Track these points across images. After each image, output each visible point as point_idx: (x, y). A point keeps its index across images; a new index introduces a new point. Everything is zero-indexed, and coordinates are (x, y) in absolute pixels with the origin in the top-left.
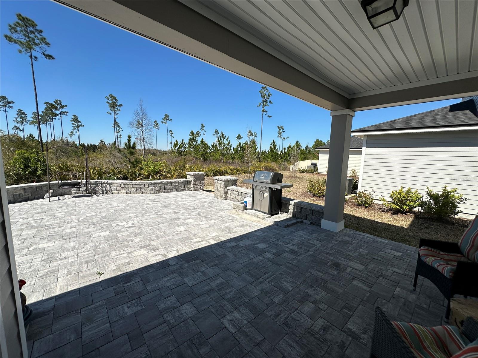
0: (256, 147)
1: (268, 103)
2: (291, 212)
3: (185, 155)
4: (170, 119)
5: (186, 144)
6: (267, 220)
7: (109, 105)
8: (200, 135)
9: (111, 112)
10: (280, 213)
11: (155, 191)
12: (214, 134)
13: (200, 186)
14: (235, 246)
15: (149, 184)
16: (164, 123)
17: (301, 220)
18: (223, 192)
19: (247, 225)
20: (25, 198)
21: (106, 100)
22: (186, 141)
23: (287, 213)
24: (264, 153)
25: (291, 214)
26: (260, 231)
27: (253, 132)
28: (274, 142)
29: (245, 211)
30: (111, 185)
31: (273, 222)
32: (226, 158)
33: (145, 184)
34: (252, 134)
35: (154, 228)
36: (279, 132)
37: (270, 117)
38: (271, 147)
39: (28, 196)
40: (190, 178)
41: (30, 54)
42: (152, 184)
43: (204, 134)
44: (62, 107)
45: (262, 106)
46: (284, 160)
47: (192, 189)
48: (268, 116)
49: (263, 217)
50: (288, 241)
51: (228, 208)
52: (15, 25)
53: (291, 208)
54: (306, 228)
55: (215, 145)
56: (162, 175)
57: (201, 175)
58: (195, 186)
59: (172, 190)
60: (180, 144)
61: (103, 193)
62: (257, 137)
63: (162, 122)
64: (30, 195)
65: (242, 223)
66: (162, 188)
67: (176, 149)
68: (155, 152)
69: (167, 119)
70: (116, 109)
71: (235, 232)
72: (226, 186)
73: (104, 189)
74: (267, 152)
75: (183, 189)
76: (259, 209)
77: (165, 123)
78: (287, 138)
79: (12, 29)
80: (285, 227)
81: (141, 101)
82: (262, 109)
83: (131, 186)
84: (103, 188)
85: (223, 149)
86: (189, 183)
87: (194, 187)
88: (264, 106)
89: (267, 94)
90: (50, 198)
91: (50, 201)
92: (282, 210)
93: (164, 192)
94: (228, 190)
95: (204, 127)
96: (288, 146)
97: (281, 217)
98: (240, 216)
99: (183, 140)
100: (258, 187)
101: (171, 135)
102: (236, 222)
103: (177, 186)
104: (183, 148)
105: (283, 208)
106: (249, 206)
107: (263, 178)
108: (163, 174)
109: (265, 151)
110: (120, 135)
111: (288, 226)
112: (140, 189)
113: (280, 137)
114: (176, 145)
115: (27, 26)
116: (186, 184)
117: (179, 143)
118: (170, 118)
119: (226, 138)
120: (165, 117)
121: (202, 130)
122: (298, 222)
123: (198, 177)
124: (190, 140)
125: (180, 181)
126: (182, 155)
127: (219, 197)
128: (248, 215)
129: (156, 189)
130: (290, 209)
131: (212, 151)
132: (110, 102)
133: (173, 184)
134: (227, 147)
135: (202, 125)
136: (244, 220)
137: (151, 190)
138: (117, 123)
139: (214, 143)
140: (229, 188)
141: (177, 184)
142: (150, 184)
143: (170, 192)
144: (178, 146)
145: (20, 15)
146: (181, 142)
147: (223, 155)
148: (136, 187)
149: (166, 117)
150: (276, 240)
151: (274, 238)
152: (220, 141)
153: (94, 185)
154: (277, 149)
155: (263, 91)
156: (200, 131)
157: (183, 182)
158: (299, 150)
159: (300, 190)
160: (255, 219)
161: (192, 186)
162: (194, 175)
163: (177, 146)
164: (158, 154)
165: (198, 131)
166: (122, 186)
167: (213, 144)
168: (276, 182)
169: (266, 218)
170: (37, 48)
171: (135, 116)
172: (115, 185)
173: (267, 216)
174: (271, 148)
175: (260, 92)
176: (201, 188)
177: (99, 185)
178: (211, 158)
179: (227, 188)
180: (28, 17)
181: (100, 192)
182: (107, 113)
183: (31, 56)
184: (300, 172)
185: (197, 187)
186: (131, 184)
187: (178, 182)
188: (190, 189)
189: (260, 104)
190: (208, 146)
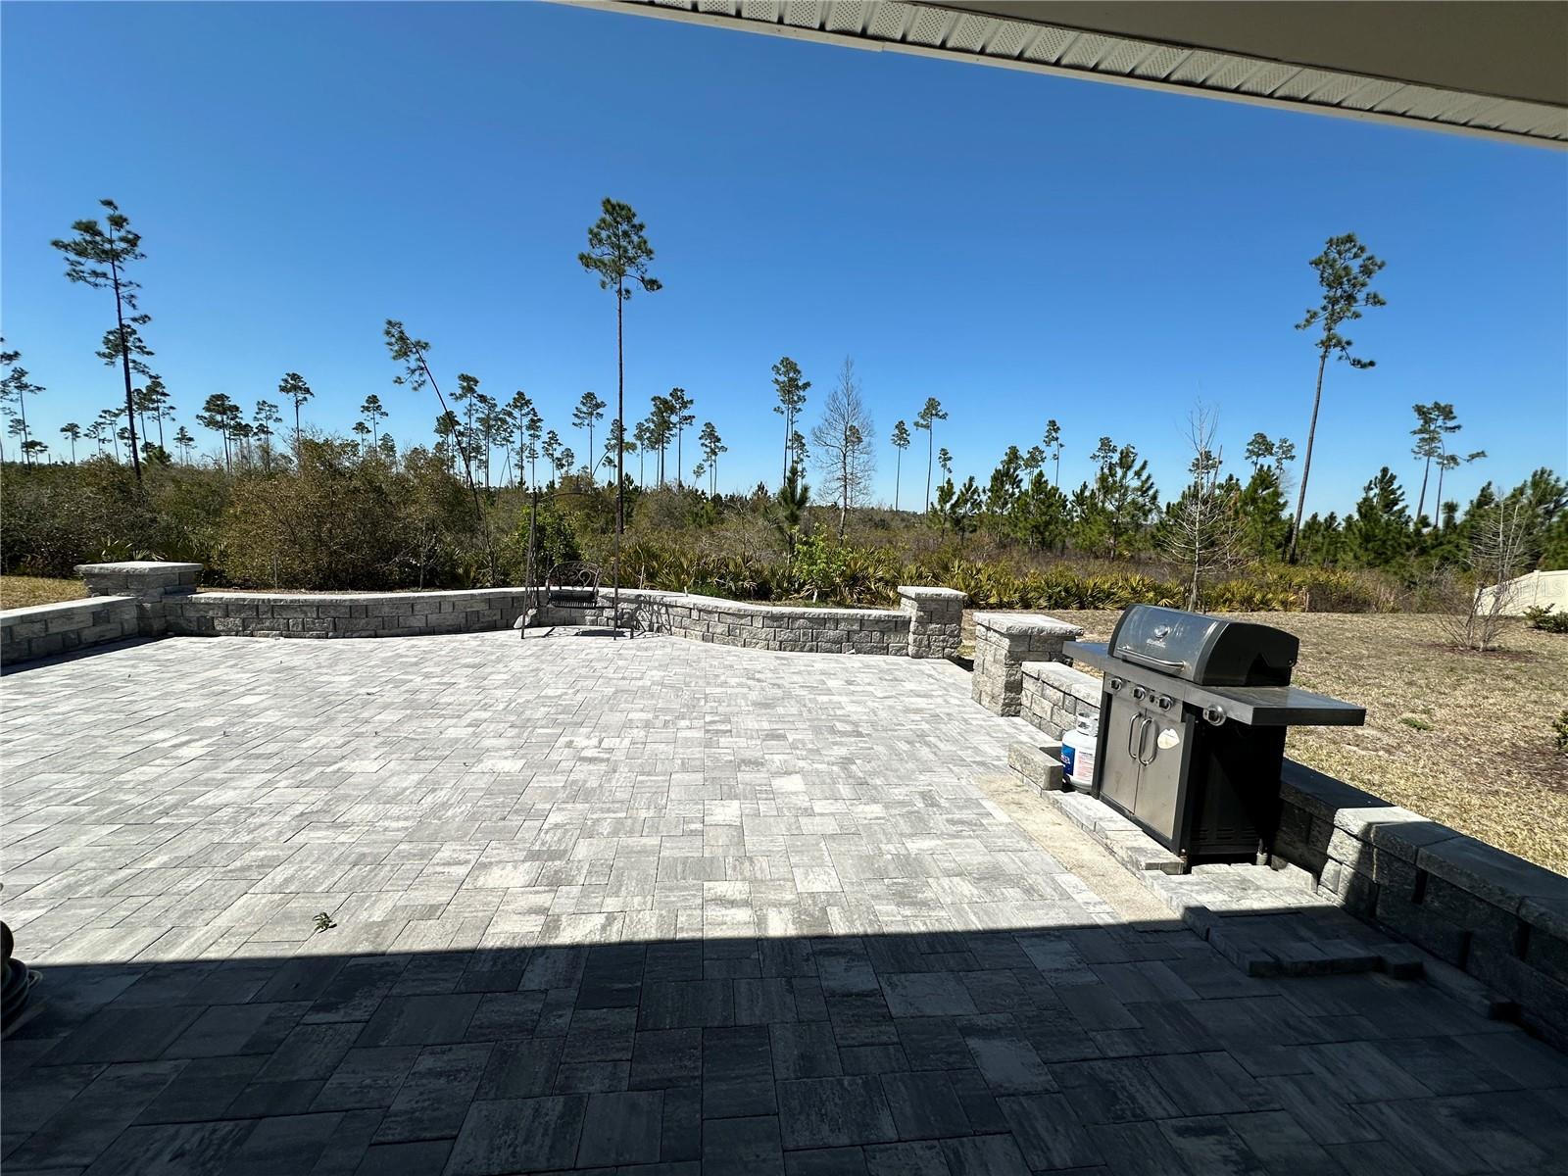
0: (1282, 501)
1: (1359, 306)
2: (1338, 873)
3: (974, 531)
4: (941, 414)
5: (981, 490)
6: (1149, 882)
7: (778, 387)
8: (1043, 460)
9: (783, 407)
10: (1261, 857)
11: (781, 642)
12: (1097, 454)
13: (943, 641)
14: (861, 995)
15: (764, 617)
16: (922, 426)
17: (1416, 959)
18: (1001, 682)
19: (1015, 881)
20: (489, 622)
21: (773, 375)
22: (984, 482)
23: (1309, 875)
24: (1322, 529)
25: (1342, 887)
26: (1065, 946)
27: (1273, 438)
28: (1386, 479)
29: (1058, 794)
30: (670, 610)
31: (1181, 910)
32: (1126, 542)
33: (752, 617)
34: (1268, 449)
35: (649, 784)
36: (1421, 431)
37: (1364, 366)
38: (1366, 500)
39: (494, 618)
40: (908, 610)
41: (618, 286)
42: (774, 618)
43: (1056, 457)
44: (685, 405)
45: (1320, 322)
46: (1436, 562)
47: (911, 649)
48: (1357, 363)
49: (1135, 856)
50: (1220, 1108)
51: (989, 760)
52: (599, 227)
53: (1343, 850)
54: (1444, 1043)
55: (1087, 493)
56: (869, 589)
57: (948, 601)
58: (921, 641)
59: (837, 646)
60: (962, 492)
61: (651, 630)
62: (1292, 458)
63: (917, 424)
64: (499, 617)
65: (1002, 858)
66: (804, 635)
67: (948, 506)
68: (887, 517)
69: (932, 415)
70: (796, 398)
71: (924, 904)
72: (1015, 659)
73: (654, 619)
74: (1344, 524)
75: (876, 647)
76: (1127, 805)
77: (927, 427)
78: (1473, 457)
79: (595, 237)
80: (1256, 971)
81: (848, 364)
82: (1324, 335)
83: (717, 619)
84: (651, 615)
85: (1119, 508)
86: (900, 625)
87: (918, 644)
88: (1334, 319)
89: (1355, 266)
90: (527, 631)
91: (523, 638)
92: (1280, 845)
93: (811, 650)
94: (1027, 675)
95: (1057, 430)
96: (1475, 495)
97: (1258, 888)
98: (1020, 814)
99: (972, 479)
100: (1127, 692)
101: (944, 466)
102: (977, 842)
103: (855, 632)
104: (969, 505)
105: (1284, 836)
106: (1083, 774)
107: (1161, 644)
108: (873, 587)
109: (1332, 517)
110: (804, 469)
111: (1274, 971)
112: (738, 631)
113: (1429, 454)
114: (946, 493)
115: (617, 223)
116: (891, 630)
117: (958, 489)
118: (942, 409)
119: (1137, 467)
120: (928, 409)
121: (1048, 444)
122: (1379, 965)
123: (934, 606)
124: (995, 479)
125: (869, 616)
126: (963, 530)
127: (986, 700)
128: (1062, 819)
129: (784, 635)
130: (1330, 851)
131: (1075, 514)
132: (782, 378)
133: (842, 626)
134: (1134, 502)
135: (1053, 423)
136: (1023, 845)
137: (769, 637)
138: (799, 436)
139: (1085, 486)
140: (1029, 666)
141: (856, 627)
142: (769, 618)
143: (831, 651)
144: (955, 498)
145: (608, 201)
146: (965, 485)
147: (1118, 531)
148: (729, 621)
149: (932, 409)
150: (1132, 1051)
151: (1130, 1032)
152: (1110, 479)
153: (634, 606)
154: (1403, 510)
155: (1333, 255)
156: (1042, 447)
157: (878, 621)
158: (1549, 513)
159: (1506, 731)
160: (1089, 853)
161: (911, 638)
162: (918, 598)
163: (951, 498)
164: (896, 523)
165: (1036, 448)
166: (695, 614)
167: (1082, 492)
168: (1243, 679)
169: (1150, 867)
170: (630, 270)
171: (827, 410)
172: (679, 609)
173: (1157, 854)
174: (1366, 507)
175: (1317, 263)
176: (946, 650)
177: (645, 607)
178: (1069, 542)
179: (1023, 669)
180: (622, 203)
181: (645, 624)
182: (775, 410)
183: (620, 290)
184: (1539, 628)
185: (929, 646)
186: (716, 612)
187: (862, 621)
188: (902, 648)
189: (1314, 315)
190: (1060, 496)
